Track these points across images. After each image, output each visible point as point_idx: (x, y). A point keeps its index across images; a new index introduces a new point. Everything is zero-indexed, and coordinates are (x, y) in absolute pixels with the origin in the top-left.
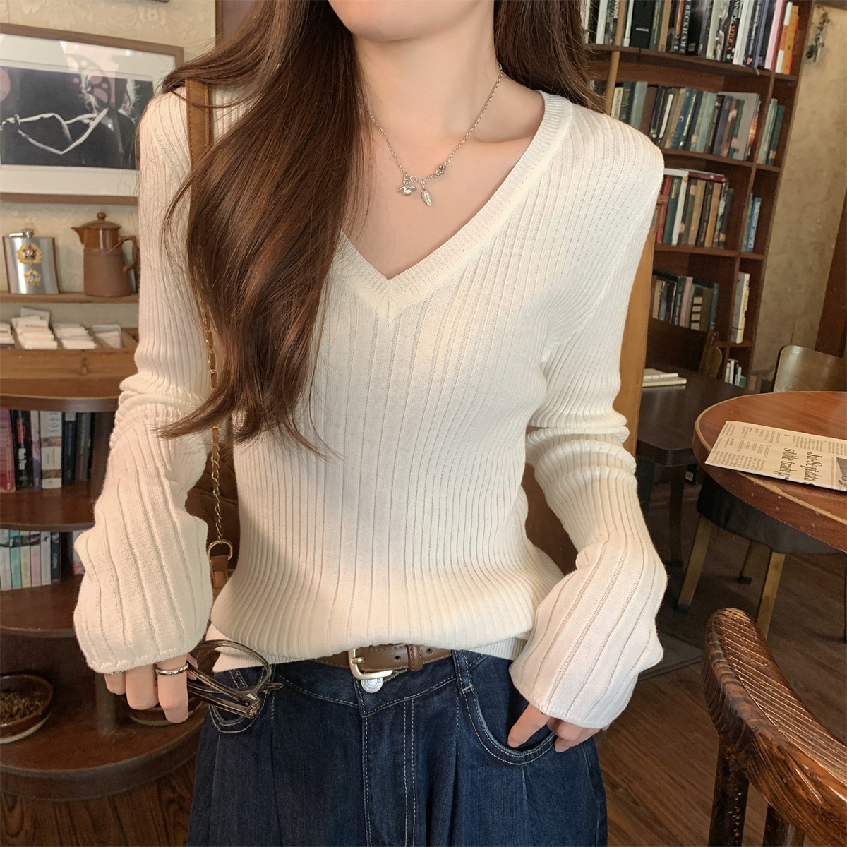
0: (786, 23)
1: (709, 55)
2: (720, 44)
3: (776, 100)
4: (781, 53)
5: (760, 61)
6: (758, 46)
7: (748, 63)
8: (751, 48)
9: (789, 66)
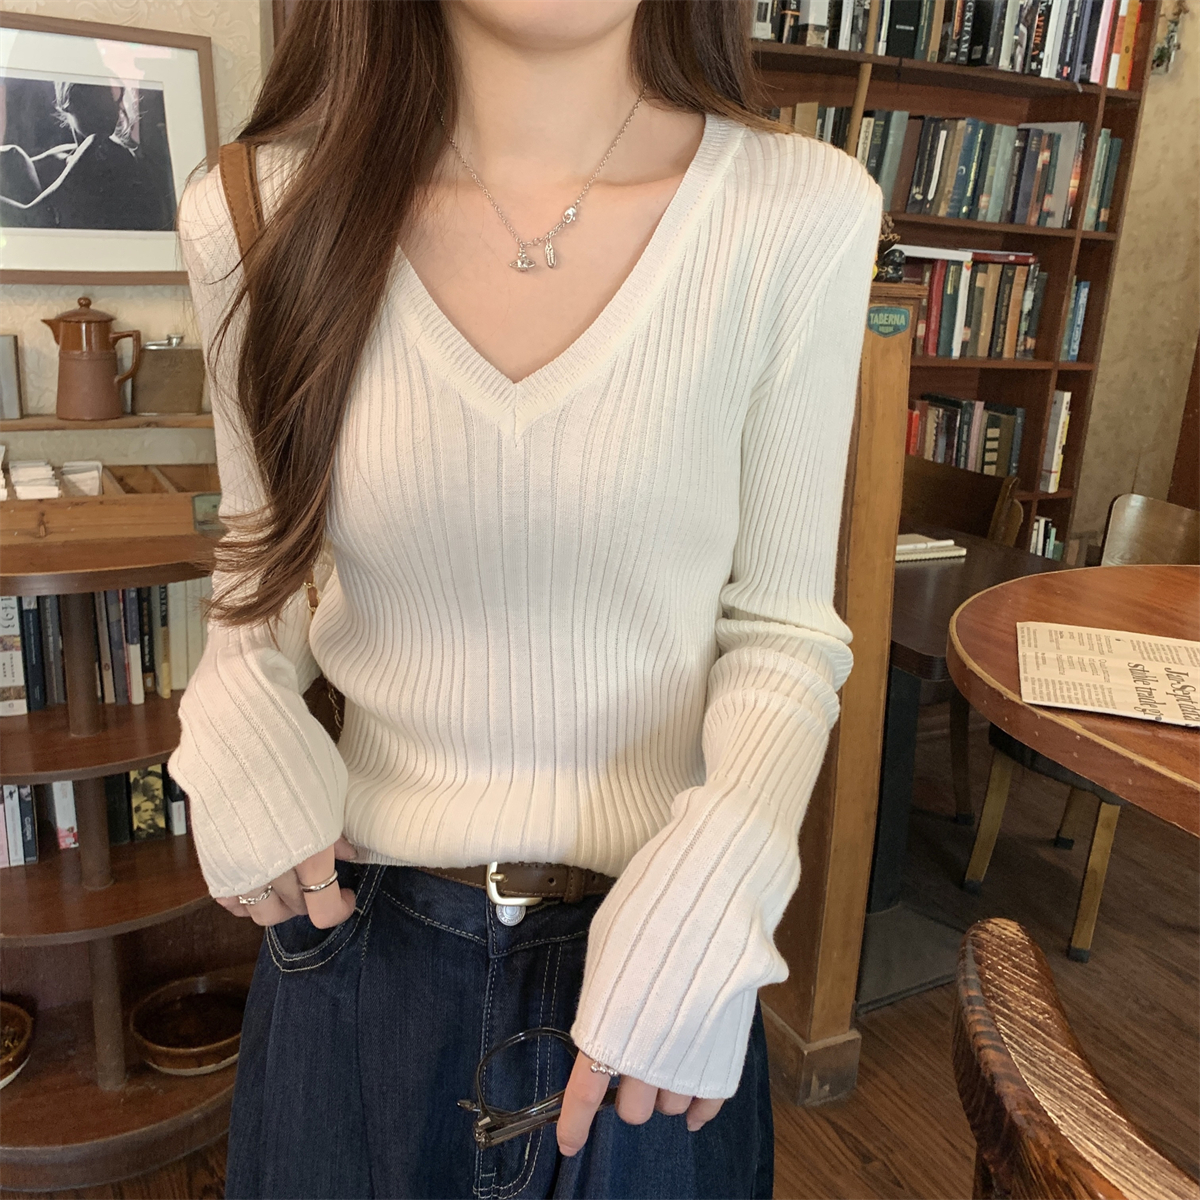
0: (1123, 12)
1: (1004, 63)
2: (1021, 46)
3: (1109, 131)
4: (1115, 58)
5: (1082, 70)
6: (1078, 47)
7: (1065, 75)
8: (1069, 51)
9: (1127, 80)
